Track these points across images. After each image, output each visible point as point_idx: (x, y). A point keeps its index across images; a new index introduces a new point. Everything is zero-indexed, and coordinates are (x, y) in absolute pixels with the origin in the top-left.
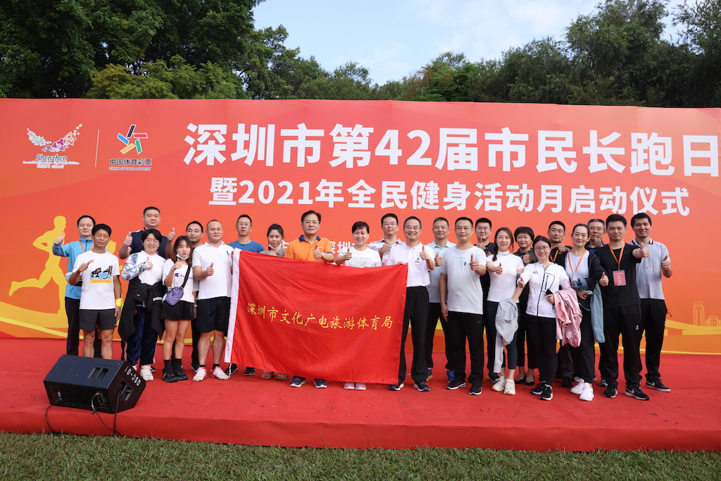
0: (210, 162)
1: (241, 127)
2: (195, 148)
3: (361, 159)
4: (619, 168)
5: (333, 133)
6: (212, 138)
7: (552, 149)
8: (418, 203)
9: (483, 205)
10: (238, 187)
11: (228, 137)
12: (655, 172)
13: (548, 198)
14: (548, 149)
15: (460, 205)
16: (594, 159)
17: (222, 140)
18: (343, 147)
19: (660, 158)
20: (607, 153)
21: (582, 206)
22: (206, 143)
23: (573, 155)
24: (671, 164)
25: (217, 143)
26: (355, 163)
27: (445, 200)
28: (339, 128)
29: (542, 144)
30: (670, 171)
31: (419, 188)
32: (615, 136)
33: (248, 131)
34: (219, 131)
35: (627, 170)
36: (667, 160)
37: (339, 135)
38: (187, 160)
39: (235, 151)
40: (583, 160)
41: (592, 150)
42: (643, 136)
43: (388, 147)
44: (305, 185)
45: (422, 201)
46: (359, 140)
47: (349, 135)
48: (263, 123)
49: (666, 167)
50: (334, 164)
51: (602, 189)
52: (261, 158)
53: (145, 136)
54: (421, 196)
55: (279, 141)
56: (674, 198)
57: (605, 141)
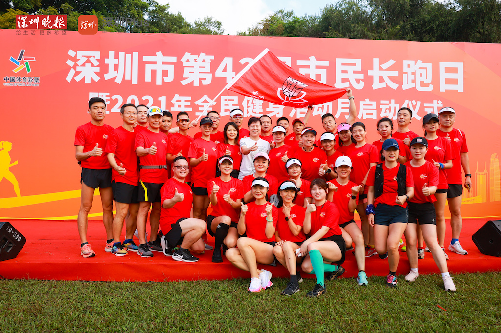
0: (88, 81)
1: (112, 53)
2: (75, 69)
3: (205, 79)
4: (394, 86)
5: (183, 60)
6: (88, 61)
7: (346, 72)
8: (248, 112)
9: (296, 113)
10: (111, 100)
11: (101, 61)
12: (420, 89)
13: (342, 108)
14: (343, 72)
15: (279, 113)
16: (376, 80)
17: (96, 63)
18: (191, 70)
19: (423, 78)
20: (386, 75)
21: (367, 114)
22: (83, 65)
23: (361, 76)
24: (431, 83)
25: (93, 65)
26: (200, 83)
27: (268, 110)
28: (187, 55)
29: (339, 68)
30: (430, 88)
31: (248, 101)
32: (392, 62)
33: (117, 56)
34: (94, 57)
35: (400, 88)
36: (428, 80)
37: (188, 61)
38: (69, 78)
39: (107, 72)
40: (369, 80)
41: (375, 73)
42: (412, 62)
43: (225, 70)
44: (163, 99)
45: (250, 110)
46: (203, 64)
47: (195, 61)
48: (129, 51)
49: (427, 85)
50: (184, 82)
51: (382, 102)
52: (128, 77)
53: (33, 59)
54: (250, 107)
55: (142, 65)
56: (433, 108)
57: (384, 66)
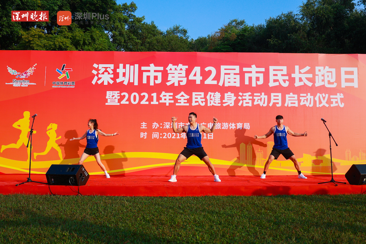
0: (106, 83)
1: (121, 65)
2: (98, 76)
3: (182, 81)
4: (310, 84)
5: (168, 68)
6: (106, 71)
7: (276, 75)
8: (210, 103)
9: (243, 103)
10: (120, 96)
11: (114, 70)
12: (327, 86)
13: (274, 99)
14: (274, 75)
15: (231, 103)
16: (297, 80)
17: (111, 72)
18: (173, 75)
19: (330, 79)
20: (303, 77)
21: (291, 103)
22: (103, 73)
23: (287, 78)
24: (335, 82)
25: (109, 73)
26: (179, 84)
27: (224, 101)
28: (170, 66)
29: (271, 72)
30: (335, 85)
31: (211, 95)
32: (307, 68)
33: (124, 67)
34: (110, 68)
35: (313, 85)
36: (333, 80)
37: (171, 69)
38: (94, 82)
39: (118, 78)
40: (292, 80)
41: (296, 75)
42: (321, 68)
43: (195, 75)
44: (154, 95)
45: (212, 102)
46: (181, 72)
47: (176, 69)
48: (132, 64)
49: (333, 83)
50: (168, 84)
51: (301, 95)
52: (131, 81)
53: (71, 70)
54: (212, 99)
55: (141, 73)
56: (337, 98)
57: (303, 71)
